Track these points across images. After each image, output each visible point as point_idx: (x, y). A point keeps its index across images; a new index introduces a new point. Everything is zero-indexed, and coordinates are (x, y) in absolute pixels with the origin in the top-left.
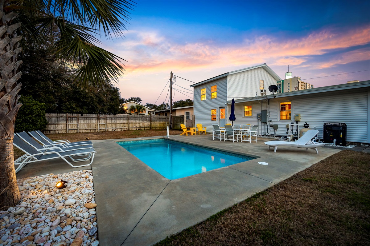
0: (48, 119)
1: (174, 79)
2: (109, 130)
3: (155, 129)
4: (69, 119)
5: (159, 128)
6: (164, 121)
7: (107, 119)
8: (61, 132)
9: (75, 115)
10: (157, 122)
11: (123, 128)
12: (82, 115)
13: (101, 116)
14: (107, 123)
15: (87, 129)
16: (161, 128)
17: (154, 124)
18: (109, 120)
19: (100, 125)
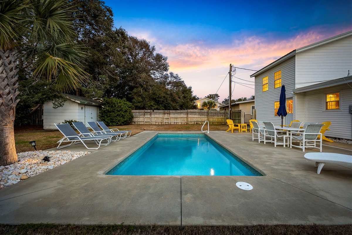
0: (134, 114)
1: (234, 71)
2: (172, 123)
3: (213, 124)
4: (146, 113)
5: (217, 123)
6: (222, 116)
7: (170, 114)
8: (141, 123)
9: (149, 111)
10: (214, 117)
11: (183, 121)
12: (153, 111)
13: (166, 111)
14: (171, 117)
15: (157, 121)
16: (219, 123)
17: (212, 119)
18: (172, 115)
19: (166, 119)
